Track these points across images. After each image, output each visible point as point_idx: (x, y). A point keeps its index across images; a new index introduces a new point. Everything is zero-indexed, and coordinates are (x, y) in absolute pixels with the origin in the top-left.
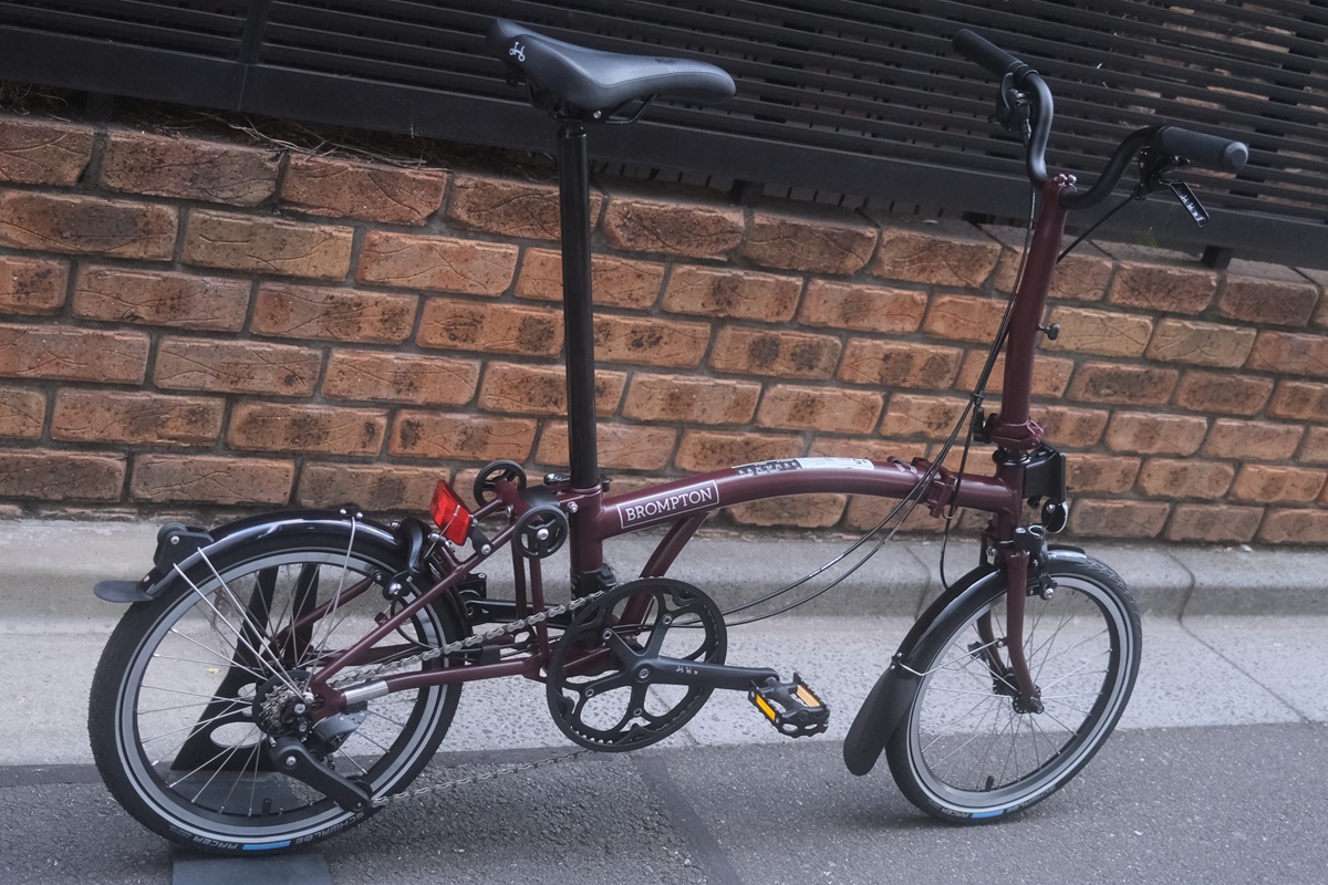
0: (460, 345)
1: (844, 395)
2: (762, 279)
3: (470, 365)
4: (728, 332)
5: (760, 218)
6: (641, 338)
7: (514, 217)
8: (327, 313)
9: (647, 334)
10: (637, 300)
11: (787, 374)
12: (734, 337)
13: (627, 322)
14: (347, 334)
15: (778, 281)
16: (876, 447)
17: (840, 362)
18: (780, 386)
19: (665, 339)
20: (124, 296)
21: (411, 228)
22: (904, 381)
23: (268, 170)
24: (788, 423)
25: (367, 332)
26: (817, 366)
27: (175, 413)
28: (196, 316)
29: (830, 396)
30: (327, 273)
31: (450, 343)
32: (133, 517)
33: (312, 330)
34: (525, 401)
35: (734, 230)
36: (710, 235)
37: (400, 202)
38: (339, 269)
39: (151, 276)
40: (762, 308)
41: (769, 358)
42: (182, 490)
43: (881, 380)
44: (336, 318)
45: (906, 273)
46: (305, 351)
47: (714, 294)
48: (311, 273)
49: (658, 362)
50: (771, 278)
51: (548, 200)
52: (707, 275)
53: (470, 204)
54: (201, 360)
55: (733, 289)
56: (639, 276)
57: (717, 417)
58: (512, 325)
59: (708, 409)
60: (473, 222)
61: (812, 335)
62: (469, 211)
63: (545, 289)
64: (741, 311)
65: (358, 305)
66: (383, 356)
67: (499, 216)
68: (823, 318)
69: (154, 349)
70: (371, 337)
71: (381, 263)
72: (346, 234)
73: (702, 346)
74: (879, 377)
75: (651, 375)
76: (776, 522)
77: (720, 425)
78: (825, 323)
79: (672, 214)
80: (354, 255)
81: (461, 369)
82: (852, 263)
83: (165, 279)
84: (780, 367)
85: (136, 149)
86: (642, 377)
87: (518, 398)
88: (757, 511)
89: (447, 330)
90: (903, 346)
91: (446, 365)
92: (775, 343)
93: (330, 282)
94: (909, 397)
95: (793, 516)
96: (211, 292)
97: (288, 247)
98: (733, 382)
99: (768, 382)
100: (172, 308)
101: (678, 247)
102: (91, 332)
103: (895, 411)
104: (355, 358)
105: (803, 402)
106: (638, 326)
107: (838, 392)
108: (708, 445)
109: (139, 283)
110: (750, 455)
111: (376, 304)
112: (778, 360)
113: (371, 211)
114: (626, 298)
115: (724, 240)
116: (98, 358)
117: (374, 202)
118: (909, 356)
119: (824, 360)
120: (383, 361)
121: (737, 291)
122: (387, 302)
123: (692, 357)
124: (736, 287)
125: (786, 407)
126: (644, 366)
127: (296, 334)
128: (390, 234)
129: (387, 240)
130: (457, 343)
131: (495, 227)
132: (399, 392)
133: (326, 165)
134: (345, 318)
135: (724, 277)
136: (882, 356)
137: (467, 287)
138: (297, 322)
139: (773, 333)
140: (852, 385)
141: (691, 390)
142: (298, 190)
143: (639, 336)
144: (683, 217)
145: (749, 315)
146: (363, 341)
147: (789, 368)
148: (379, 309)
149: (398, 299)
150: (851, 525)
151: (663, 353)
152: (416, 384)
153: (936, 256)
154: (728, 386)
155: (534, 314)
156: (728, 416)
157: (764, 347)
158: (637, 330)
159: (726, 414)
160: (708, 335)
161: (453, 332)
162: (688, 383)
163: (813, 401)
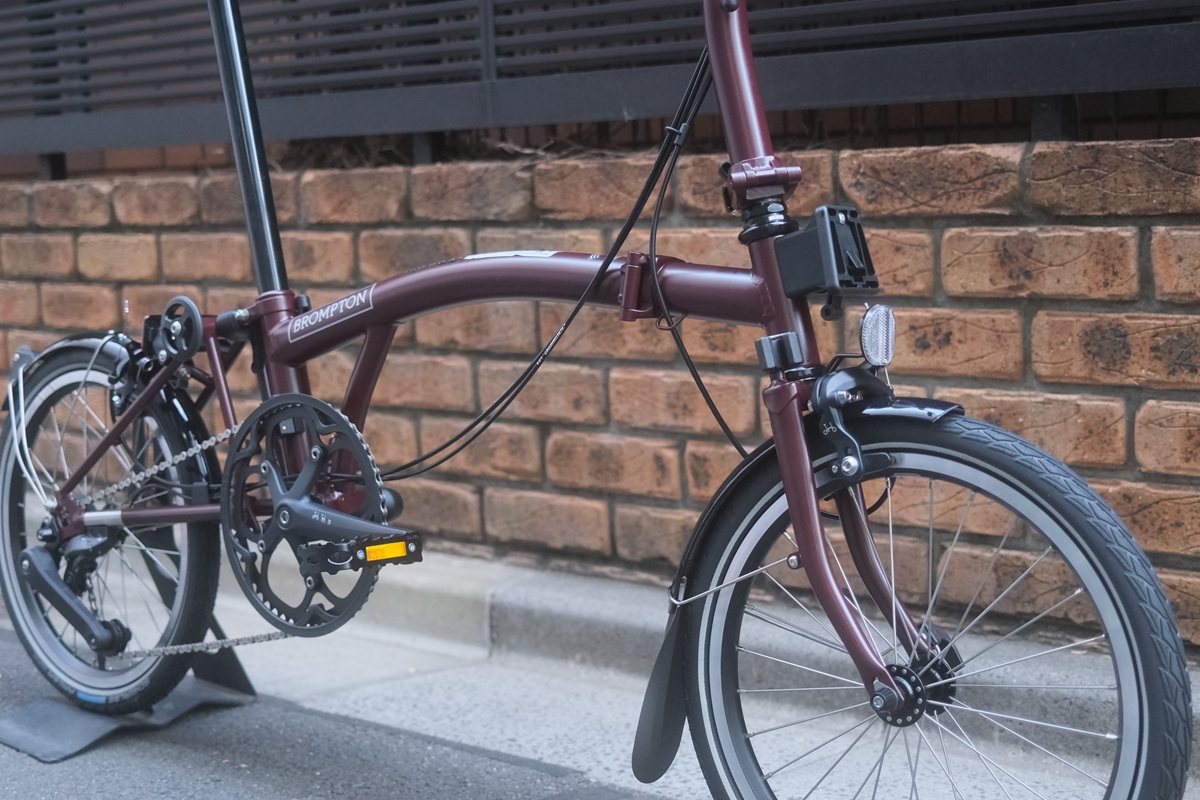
0: (724, 357)
2: (1065, 233)
3: (737, 381)
4: (1042, 319)
5: (1040, 147)
6: (925, 336)
8: (594, 327)
9: (930, 330)
10: (905, 283)
11: (1158, 382)
12: (1053, 325)
14: (615, 349)
15: (1090, 234)
18: (1151, 403)
19: (957, 335)
21: (644, 222)
23: (519, 180)
24: (1186, 465)
27: (498, 442)
28: (493, 338)
31: (712, 354)
32: (489, 555)
33: (586, 346)
35: (1003, 169)
36: (971, 180)
40: (1080, 278)
41: (1117, 356)
42: (519, 528)
44: (602, 332)
46: (585, 371)
47: (1003, 264)
49: (956, 370)
50: (1079, 233)
52: (986, 237)
53: (693, 186)
55: (1029, 252)
56: (898, 249)
59: (1047, 439)
60: (701, 205)
61: (1177, 316)
62: (695, 193)
64: (1048, 286)
66: (652, 374)
68: (1185, 287)
69: (475, 376)
70: (637, 352)
72: (594, 237)
73: (1011, 342)
75: (953, 389)
78: (1191, 294)
79: (914, 159)
81: (729, 387)
84: (1140, 371)
85: (428, 179)
86: (941, 392)
88: (1185, 617)
89: (706, 338)
91: (715, 382)
92: (1120, 333)
98: (1073, 397)
99: (1134, 395)
101: (934, 203)
104: (629, 377)
106: (915, 319)
110: (1138, 517)
112: (1133, 358)
113: (607, 208)
114: (890, 281)
115: (992, 184)
116: (437, 384)
117: (608, 198)
120: (653, 379)
121: (1034, 255)
123: (1001, 359)
124: (1031, 251)
125: (1173, 438)
127: (574, 352)
132: (676, 416)
133: (563, 167)
135: (1008, 237)
138: (572, 342)
139: (1112, 316)
141: (1014, 411)
142: (547, 197)
143: (920, 334)
144: (928, 161)
145: (1060, 289)
146: (632, 357)
147: (1155, 371)
151: (961, 357)
152: (690, 407)
154: (1066, 402)
156: (1080, 451)
157: (1103, 338)
158: (916, 324)
159: (1076, 448)
160: (1018, 327)
161: (712, 340)
162: (1006, 399)
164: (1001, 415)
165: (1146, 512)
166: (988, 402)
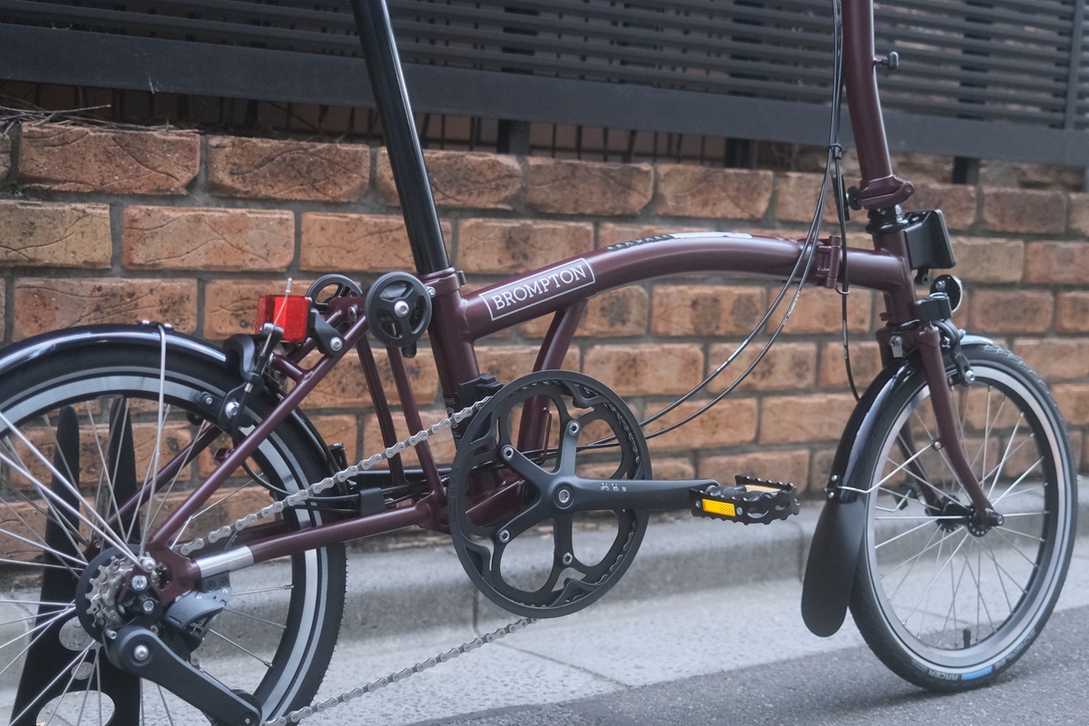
1: (664, 350)
2: (551, 227)
5: (533, 161)
7: (281, 177)
8: (98, 308)
11: (602, 333)
15: (569, 227)
17: (650, 313)
18: (598, 347)
21: (172, 199)
22: (718, 328)
26: (629, 320)
29: (651, 353)
30: (89, 259)
34: (338, 392)
35: (511, 175)
36: (488, 181)
37: (154, 169)
38: (102, 253)
43: (695, 329)
44: (109, 314)
45: (691, 208)
47: (508, 247)
48: (70, 260)
50: (560, 226)
51: (312, 155)
52: (494, 227)
53: (229, 166)
55: (526, 240)
60: (238, 186)
62: (232, 173)
63: (331, 257)
65: (131, 295)
67: (265, 177)
71: (147, 241)
72: (101, 211)
74: (692, 327)
79: (445, 161)
80: (115, 238)
82: (636, 201)
84: (593, 325)
87: (329, 390)
89: (237, 316)
90: (707, 290)
93: (93, 270)
94: (726, 346)
97: (39, 231)
101: (459, 197)
105: (625, 363)
107: (657, 348)
111: (151, 291)
112: (589, 316)
113: (124, 182)
117: (125, 171)
118: (715, 300)
119: (635, 313)
121: (530, 242)
122: (163, 289)
124: (528, 238)
125: (609, 371)
128: (150, 208)
129: (149, 214)
131: (264, 191)
133: (64, 131)
134: (120, 312)
135: (513, 227)
136: (689, 303)
137: (247, 261)
140: (668, 338)
141: (510, 361)
142: (37, 163)
144: (456, 163)
147: (602, 325)
148: (155, 298)
149: (174, 284)
153: (714, 187)
161: (243, 318)
162: (504, 352)
163: (634, 360)
164: (500, 365)
166: (492, 356)
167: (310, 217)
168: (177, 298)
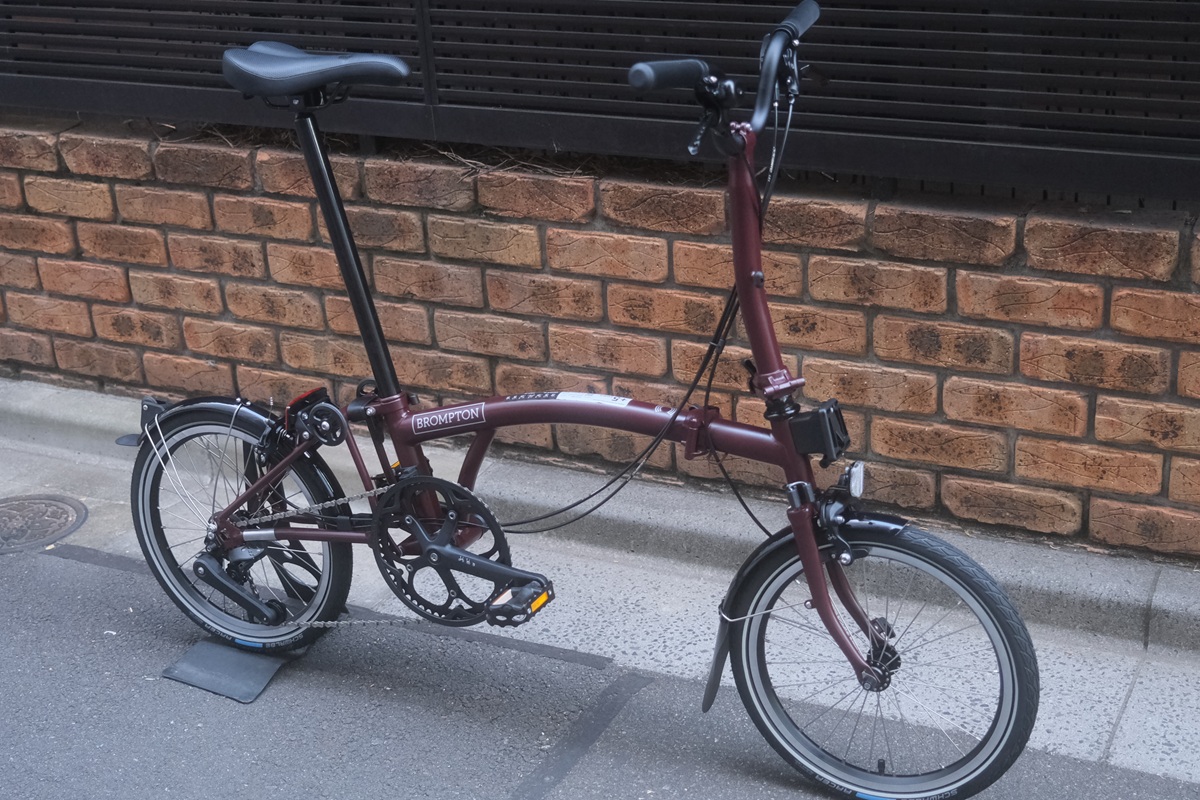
0: (642, 324)
1: (1031, 391)
2: (898, 269)
3: (653, 341)
4: (880, 320)
5: (880, 210)
6: (797, 324)
7: (652, 214)
8: (534, 294)
9: (801, 320)
10: (782, 288)
11: (959, 366)
12: (888, 325)
13: (779, 308)
14: (553, 312)
15: (915, 271)
16: (1094, 452)
17: (1017, 355)
18: (955, 378)
19: (820, 325)
20: (400, 278)
21: (578, 226)
22: (1102, 381)
23: (463, 183)
24: (977, 417)
25: (567, 310)
26: (988, 360)
27: (454, 368)
28: (447, 295)
29: (1014, 392)
30: (524, 262)
31: (632, 322)
32: (450, 446)
33: (527, 307)
35: (854, 222)
36: (831, 227)
37: (560, 204)
38: (533, 259)
39: (413, 264)
40: (908, 298)
41: (932, 349)
43: (1072, 378)
44: (541, 298)
45: (1061, 263)
46: (527, 324)
47: (853, 283)
48: (512, 262)
49: (820, 347)
50: (908, 268)
51: (675, 199)
52: (840, 265)
53: (613, 205)
54: (460, 328)
56: (776, 266)
57: (895, 405)
58: (678, 308)
59: (883, 396)
60: (621, 219)
61: (973, 327)
62: (615, 210)
63: (695, 277)
64: (885, 301)
65: (555, 288)
66: (585, 330)
67: (640, 213)
68: (978, 310)
69: (431, 319)
70: (571, 315)
71: (561, 253)
72: (530, 231)
73: (858, 333)
74: (1068, 375)
75: (817, 359)
76: (999, 521)
77: (902, 412)
78: (982, 315)
79: (788, 208)
80: (543, 248)
81: (648, 345)
82: (994, 252)
83: (422, 266)
84: (947, 359)
85: (380, 172)
86: (809, 360)
88: (974, 506)
89: (627, 311)
90: (1088, 343)
91: (635, 340)
92: (934, 335)
93: (528, 269)
94: (1116, 399)
95: (1018, 517)
96: (452, 276)
97: (492, 242)
98: (902, 371)
99: (943, 373)
100: (431, 287)
101: (803, 238)
102: (388, 304)
103: (1103, 414)
104: (565, 331)
105: (986, 396)
106: (790, 312)
107: (1025, 389)
108: (896, 432)
109: (407, 269)
110: (944, 446)
111: (567, 287)
112: (943, 350)
113: (542, 212)
114: (770, 285)
115: (846, 231)
116: (397, 323)
117: (543, 205)
118: (1098, 355)
119: (995, 353)
120: (585, 334)
121: (875, 280)
122: (574, 286)
123: (852, 343)
124: (873, 277)
125: (969, 400)
126: (809, 351)
127: (517, 310)
128: (560, 231)
129: (559, 235)
130: (637, 322)
131: (639, 224)
132: (604, 361)
133: (501, 177)
134: (548, 298)
135: (858, 267)
136: (1064, 353)
137: (630, 273)
138: (516, 301)
139: (929, 323)
140: (1035, 381)
141: (861, 376)
142: (488, 198)
143: (793, 322)
144: (799, 210)
145: (894, 304)
146: (566, 318)
147: (958, 360)
148: (569, 292)
149: (581, 284)
150: (1094, 537)
151: (822, 339)
152: (616, 356)
153: (1093, 245)
154: (896, 374)
155: (693, 298)
156: (907, 405)
157: (923, 337)
158: (790, 316)
159: (904, 402)
160: (863, 324)
161: (632, 312)
162: (855, 368)
163: (997, 396)
164: (852, 378)
165: (950, 444)
166: (843, 369)
167: (678, 244)
168: (584, 294)
